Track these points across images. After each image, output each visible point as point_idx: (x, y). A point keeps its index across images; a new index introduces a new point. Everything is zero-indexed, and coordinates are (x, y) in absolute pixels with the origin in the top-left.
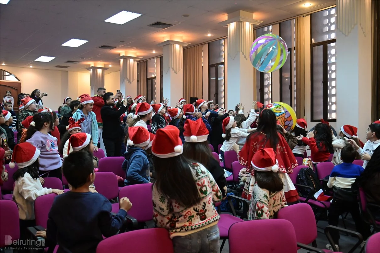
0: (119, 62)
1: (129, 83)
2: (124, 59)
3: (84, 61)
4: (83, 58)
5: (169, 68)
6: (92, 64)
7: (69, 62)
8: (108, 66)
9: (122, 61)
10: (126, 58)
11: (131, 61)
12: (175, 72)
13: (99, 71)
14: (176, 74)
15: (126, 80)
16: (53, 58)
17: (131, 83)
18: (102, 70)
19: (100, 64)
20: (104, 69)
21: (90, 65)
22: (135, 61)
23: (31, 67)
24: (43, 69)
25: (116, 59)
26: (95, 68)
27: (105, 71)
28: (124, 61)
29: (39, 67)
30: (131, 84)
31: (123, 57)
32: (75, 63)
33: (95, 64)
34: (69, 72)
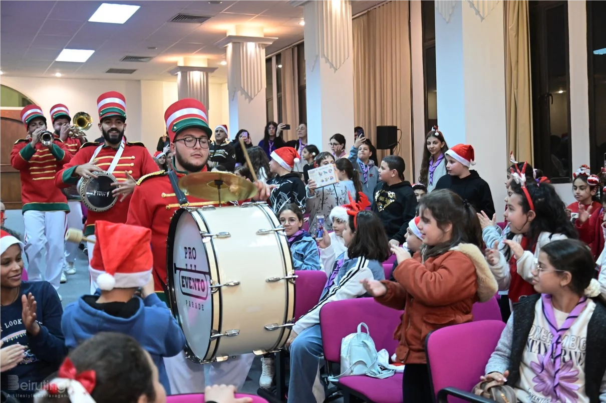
0: (225, 50)
1: (247, 99)
2: (234, 43)
3: (159, 53)
4: (154, 48)
5: (317, 56)
6: (180, 60)
7: (127, 58)
8: (218, 63)
9: (230, 46)
10: (239, 41)
11: (251, 47)
12: (332, 65)
13: (196, 77)
14: (336, 70)
15: (239, 93)
16: (92, 52)
17: (252, 99)
18: (202, 73)
19: (198, 60)
20: (208, 71)
21: (176, 63)
22: (259, 47)
23: (58, 75)
24: (86, 79)
25: (215, 44)
26: (186, 70)
27: (210, 74)
28: (234, 49)
29: (73, 75)
30: (252, 101)
31: (231, 39)
32: (142, 60)
33: (185, 60)
34: (142, 82)
